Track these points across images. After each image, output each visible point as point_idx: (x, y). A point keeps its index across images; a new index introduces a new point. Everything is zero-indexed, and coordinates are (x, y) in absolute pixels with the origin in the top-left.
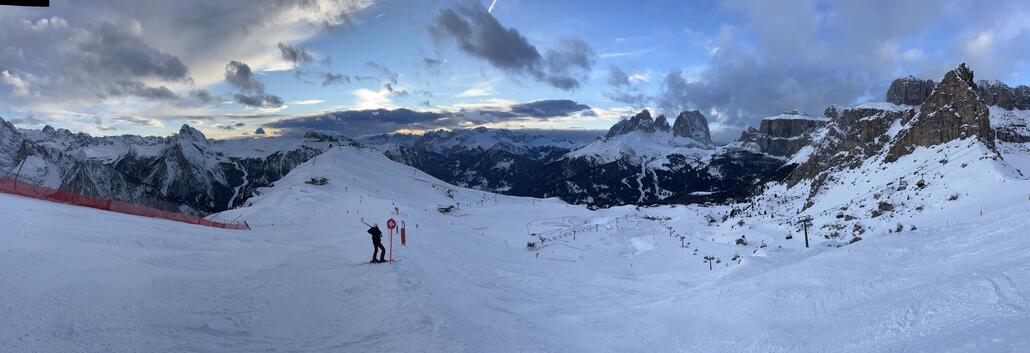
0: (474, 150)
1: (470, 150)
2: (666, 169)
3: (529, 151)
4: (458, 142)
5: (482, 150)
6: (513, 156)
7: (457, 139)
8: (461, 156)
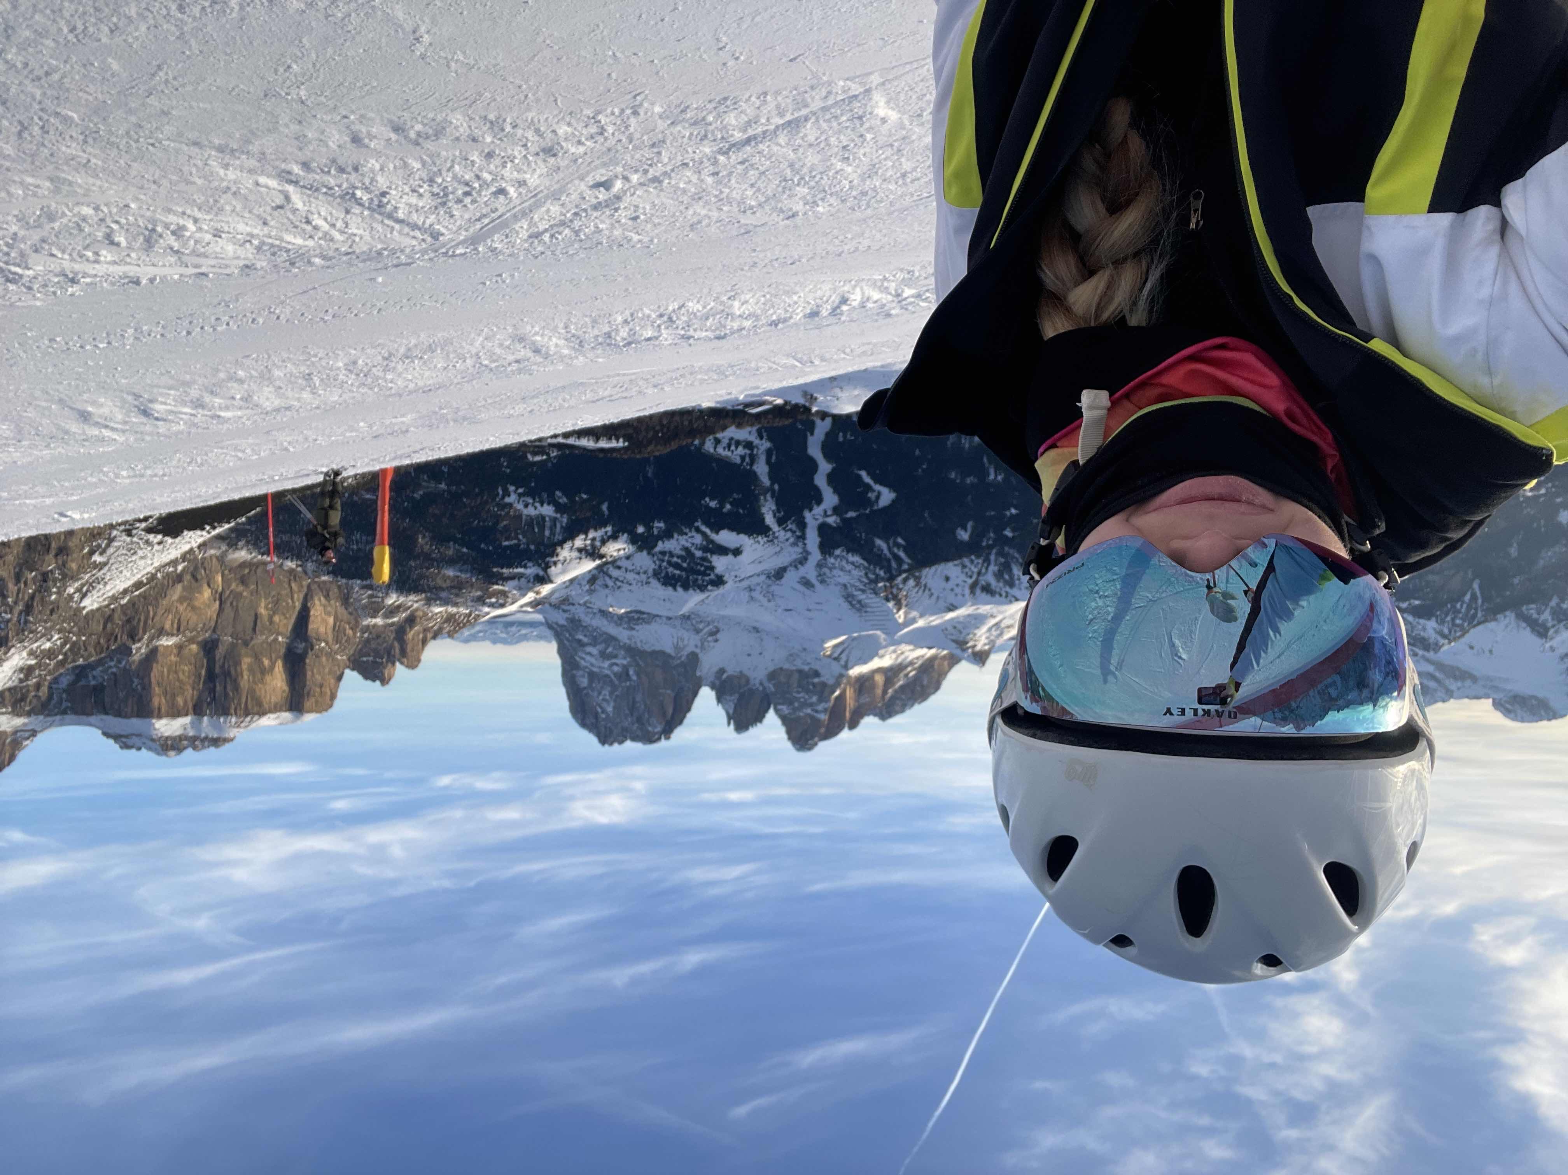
2: (726, 537)
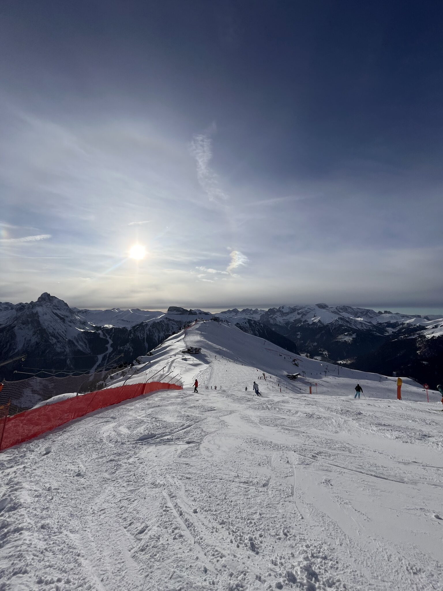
0: (314, 323)
1: (311, 323)
3: (374, 326)
4: (299, 317)
5: (323, 324)
6: (354, 331)
7: (298, 314)
8: (302, 329)
